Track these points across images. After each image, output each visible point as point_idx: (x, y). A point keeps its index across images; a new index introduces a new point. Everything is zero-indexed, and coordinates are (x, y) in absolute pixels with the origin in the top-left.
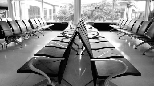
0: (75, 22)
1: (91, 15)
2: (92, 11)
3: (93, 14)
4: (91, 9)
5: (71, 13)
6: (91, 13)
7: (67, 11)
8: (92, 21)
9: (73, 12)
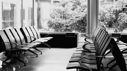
0: (89, 33)
1: (115, 21)
2: (117, 13)
3: (119, 18)
4: (115, 9)
5: (76, 16)
6: (114, 16)
7: (68, 13)
8: (116, 31)
9: (82, 15)
